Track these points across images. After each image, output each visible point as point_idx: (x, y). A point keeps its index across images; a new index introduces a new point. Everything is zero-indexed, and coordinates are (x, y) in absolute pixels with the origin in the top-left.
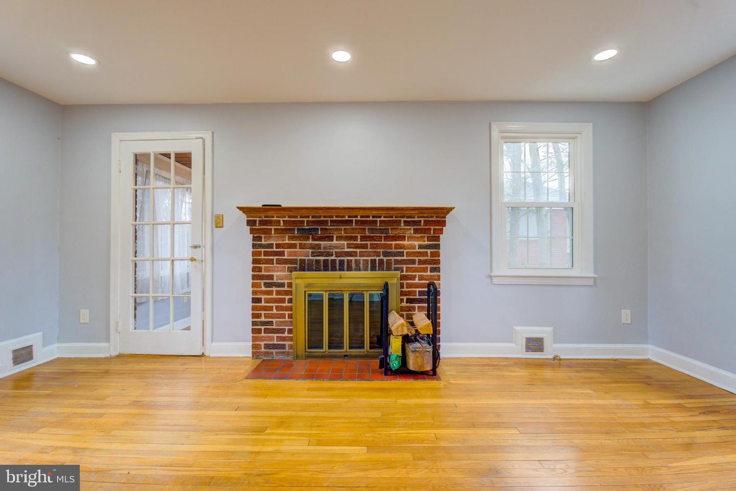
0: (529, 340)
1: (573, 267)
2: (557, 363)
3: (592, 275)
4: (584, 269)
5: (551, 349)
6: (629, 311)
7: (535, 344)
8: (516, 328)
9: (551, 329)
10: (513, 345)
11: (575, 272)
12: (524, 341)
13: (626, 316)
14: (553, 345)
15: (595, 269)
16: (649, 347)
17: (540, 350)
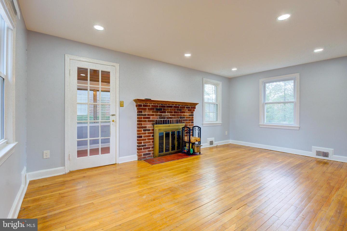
1: (217, 120)
2: (217, 147)
3: (221, 123)
4: (219, 121)
5: (215, 144)
6: (227, 132)
7: (211, 143)
8: (208, 139)
9: (214, 138)
10: (207, 144)
12: (209, 142)
14: (215, 142)
15: (222, 121)
16: (230, 140)
17: (212, 144)
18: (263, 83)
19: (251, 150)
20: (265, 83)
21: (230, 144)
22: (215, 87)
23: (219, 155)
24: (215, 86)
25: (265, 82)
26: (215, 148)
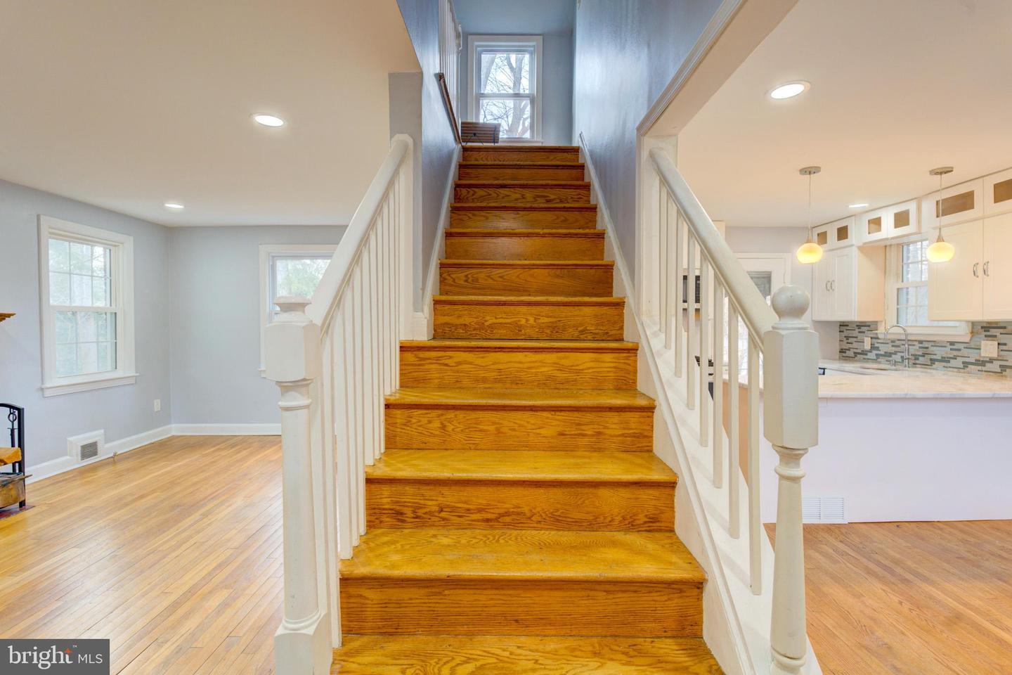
0: (84, 447)
1: (116, 368)
2: (114, 460)
3: (134, 374)
4: (127, 369)
5: (105, 451)
6: (159, 401)
7: (89, 450)
8: (71, 439)
9: (102, 431)
10: (68, 457)
11: (119, 373)
12: (80, 449)
13: (157, 405)
14: (107, 446)
15: (136, 367)
16: (173, 426)
17: (95, 453)
18: (271, 257)
19: (236, 445)
20: (274, 258)
21: (173, 438)
22: (105, 254)
23: (115, 492)
24: (105, 249)
25: (274, 255)
26: (108, 464)
